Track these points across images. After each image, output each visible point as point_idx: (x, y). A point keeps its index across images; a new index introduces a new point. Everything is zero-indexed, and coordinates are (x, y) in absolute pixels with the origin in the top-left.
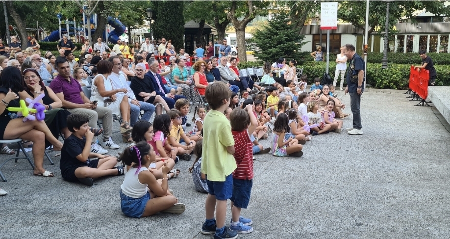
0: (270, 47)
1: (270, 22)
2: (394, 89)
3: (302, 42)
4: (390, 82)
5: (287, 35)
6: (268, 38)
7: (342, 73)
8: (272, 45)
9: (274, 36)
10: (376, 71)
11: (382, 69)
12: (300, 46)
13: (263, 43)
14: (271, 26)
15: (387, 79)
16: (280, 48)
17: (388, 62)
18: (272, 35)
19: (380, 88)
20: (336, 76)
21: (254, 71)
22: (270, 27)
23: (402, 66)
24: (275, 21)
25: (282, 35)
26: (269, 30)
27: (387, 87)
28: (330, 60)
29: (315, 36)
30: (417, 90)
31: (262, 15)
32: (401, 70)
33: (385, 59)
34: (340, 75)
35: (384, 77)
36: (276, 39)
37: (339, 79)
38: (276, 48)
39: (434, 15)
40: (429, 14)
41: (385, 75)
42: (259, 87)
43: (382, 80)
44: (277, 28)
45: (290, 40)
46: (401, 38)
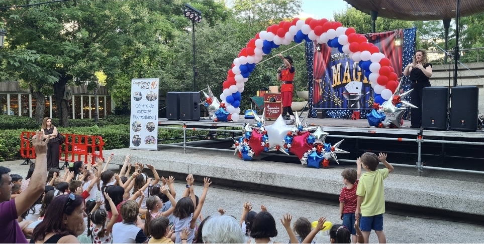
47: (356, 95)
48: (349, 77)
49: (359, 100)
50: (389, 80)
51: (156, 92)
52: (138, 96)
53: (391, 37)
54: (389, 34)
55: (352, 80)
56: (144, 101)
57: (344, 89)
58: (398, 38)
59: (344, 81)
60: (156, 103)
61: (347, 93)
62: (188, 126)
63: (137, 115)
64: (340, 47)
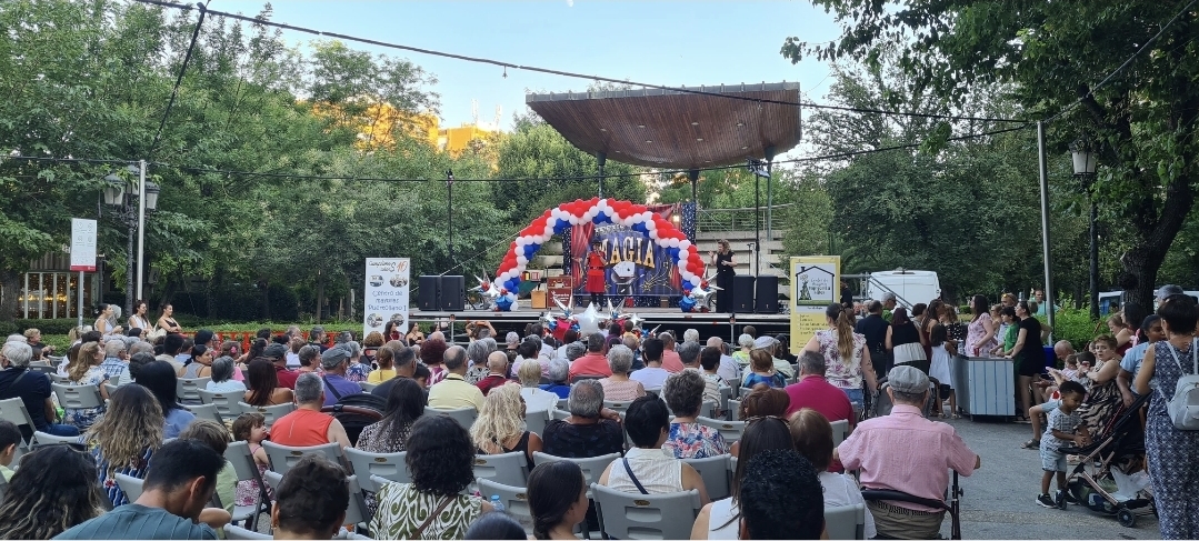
47: (626, 279)
48: (618, 257)
49: (632, 284)
50: (696, 266)
51: (406, 275)
52: (378, 281)
53: (668, 211)
54: (666, 208)
55: (622, 259)
56: (386, 286)
57: (612, 271)
58: (676, 214)
59: (612, 262)
60: (406, 290)
61: (616, 275)
62: (458, 318)
63: (375, 304)
64: (608, 220)
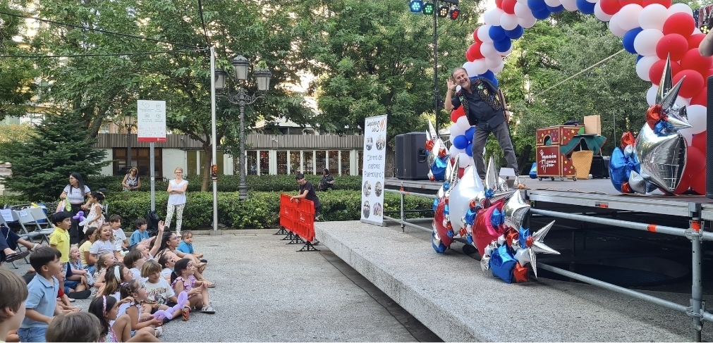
0: (42, 171)
1: (40, 127)
2: (259, 228)
3: (102, 161)
4: (252, 219)
5: (73, 150)
6: (36, 154)
7: (178, 208)
8: (45, 166)
9: (47, 151)
10: (231, 203)
11: (240, 200)
12: (99, 167)
13: (24, 163)
14: (42, 134)
15: (248, 215)
16: (61, 172)
17: (248, 189)
18: (44, 150)
19: (238, 228)
20: (169, 215)
21: (14, 215)
22: (39, 137)
23: (267, 195)
24: (49, 126)
25: (63, 149)
26: (38, 141)
27: (249, 226)
28: (156, 190)
29: (117, 151)
30: (295, 229)
31: (15, 114)
32: (267, 200)
33: (242, 185)
34: (175, 212)
35: (244, 212)
36: (52, 156)
37: (175, 218)
38: (52, 171)
39: (299, 126)
40: (291, 124)
41: (246, 209)
42: (28, 242)
43: (242, 216)
44: (54, 138)
45: (81, 158)
46: (252, 154)
50: (690, 49)
51: (384, 135)
52: (370, 144)
56: (374, 150)
60: (384, 153)
